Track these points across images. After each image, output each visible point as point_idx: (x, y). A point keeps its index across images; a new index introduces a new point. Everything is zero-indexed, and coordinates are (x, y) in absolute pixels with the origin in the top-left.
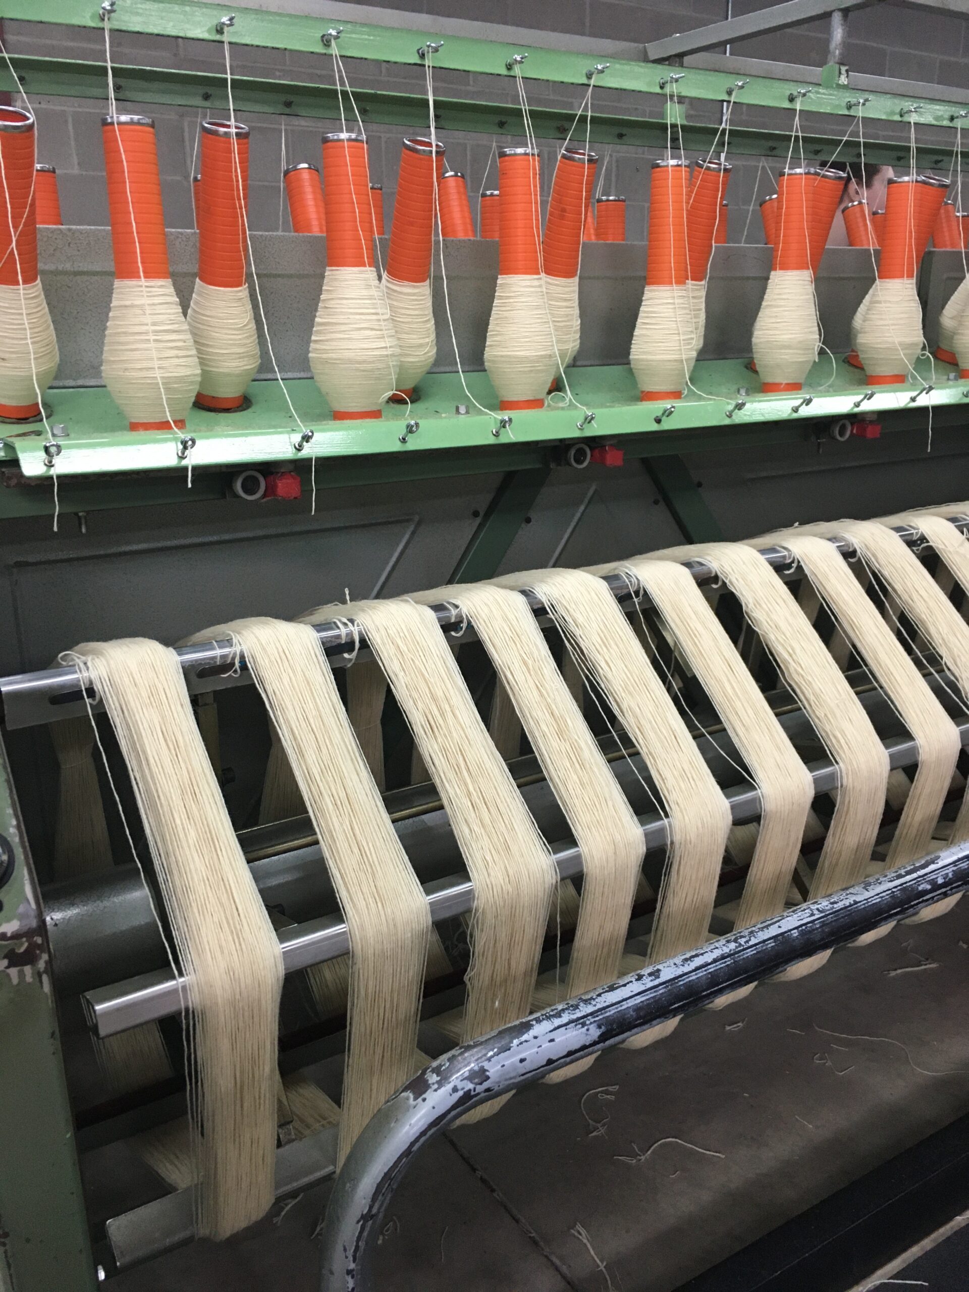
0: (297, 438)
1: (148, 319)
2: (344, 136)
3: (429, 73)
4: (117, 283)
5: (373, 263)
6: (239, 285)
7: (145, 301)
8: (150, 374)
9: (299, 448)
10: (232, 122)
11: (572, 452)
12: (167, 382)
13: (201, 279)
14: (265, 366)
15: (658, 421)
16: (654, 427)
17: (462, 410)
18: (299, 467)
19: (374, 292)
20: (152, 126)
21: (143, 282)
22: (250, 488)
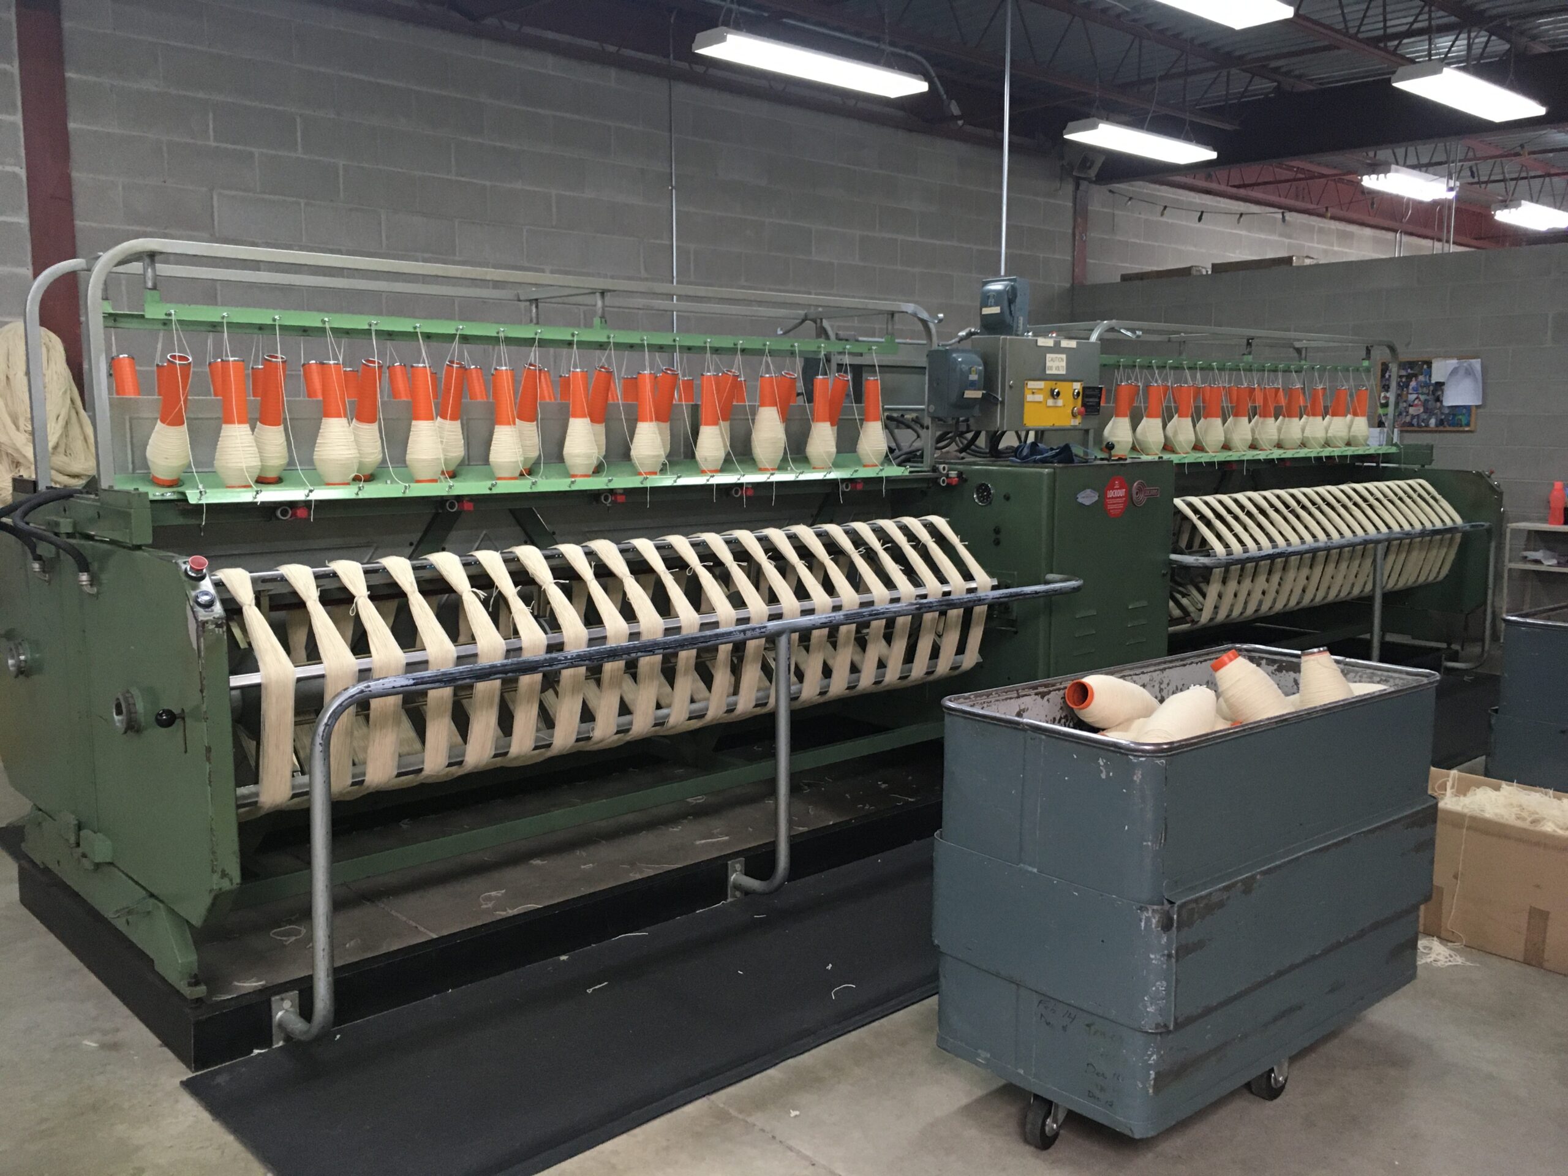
0: (307, 492)
1: (239, 441)
2: (332, 362)
3: (373, 334)
4: (224, 426)
5: (346, 416)
6: (279, 425)
7: (238, 434)
8: (240, 465)
9: (308, 496)
10: (279, 355)
11: (447, 504)
12: (247, 468)
13: (261, 422)
14: (291, 463)
15: (491, 489)
16: (488, 492)
17: (389, 482)
18: (307, 504)
19: (346, 429)
20: (243, 361)
21: (237, 425)
22: (284, 513)
